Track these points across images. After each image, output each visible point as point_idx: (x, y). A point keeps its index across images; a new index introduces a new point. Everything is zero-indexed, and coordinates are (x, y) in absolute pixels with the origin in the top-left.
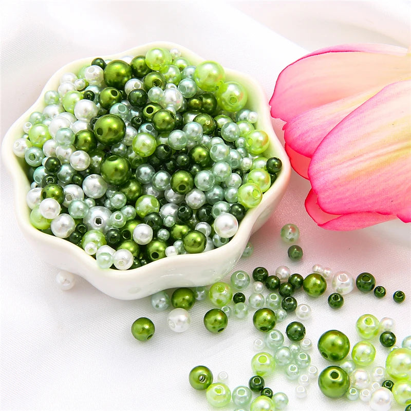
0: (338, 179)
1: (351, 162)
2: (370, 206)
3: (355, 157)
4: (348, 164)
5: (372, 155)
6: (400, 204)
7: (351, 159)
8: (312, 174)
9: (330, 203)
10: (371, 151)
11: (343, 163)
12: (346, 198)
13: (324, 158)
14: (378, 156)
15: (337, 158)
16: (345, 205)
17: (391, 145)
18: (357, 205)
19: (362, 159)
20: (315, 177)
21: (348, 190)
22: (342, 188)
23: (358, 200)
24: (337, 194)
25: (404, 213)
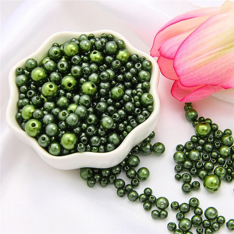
0: (190, 68)
1: (196, 59)
2: (207, 82)
3: (198, 56)
4: (194, 60)
5: (207, 54)
6: (222, 80)
7: (196, 57)
8: (176, 66)
9: (186, 81)
10: (206, 52)
11: (192, 59)
12: (194, 78)
13: (182, 57)
14: (210, 55)
15: (189, 57)
16: (194, 82)
17: (216, 48)
18: (200, 81)
19: (202, 57)
20: (177, 68)
21: (195, 74)
22: (192, 73)
23: (201, 79)
24: (190, 76)
25: (225, 84)
